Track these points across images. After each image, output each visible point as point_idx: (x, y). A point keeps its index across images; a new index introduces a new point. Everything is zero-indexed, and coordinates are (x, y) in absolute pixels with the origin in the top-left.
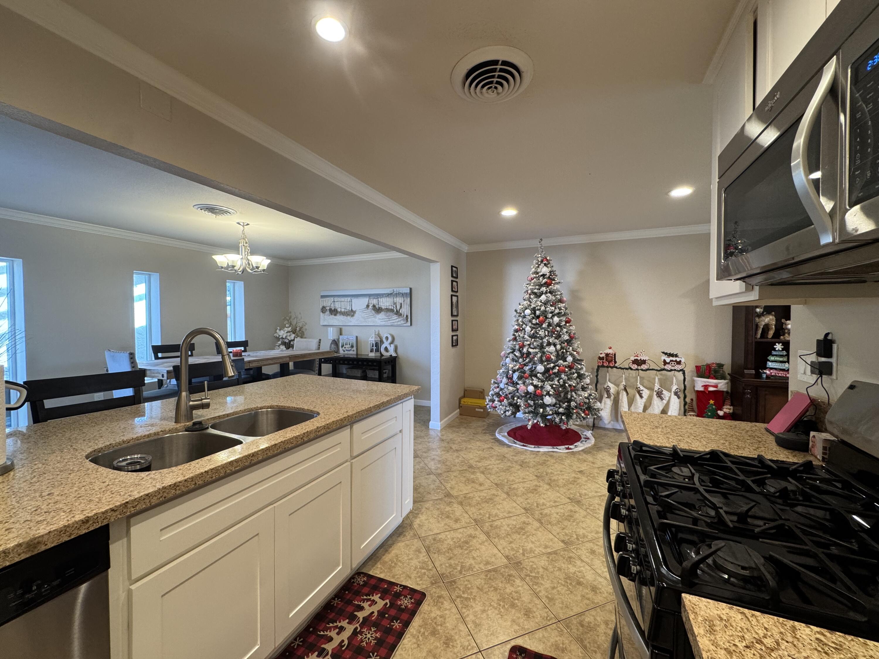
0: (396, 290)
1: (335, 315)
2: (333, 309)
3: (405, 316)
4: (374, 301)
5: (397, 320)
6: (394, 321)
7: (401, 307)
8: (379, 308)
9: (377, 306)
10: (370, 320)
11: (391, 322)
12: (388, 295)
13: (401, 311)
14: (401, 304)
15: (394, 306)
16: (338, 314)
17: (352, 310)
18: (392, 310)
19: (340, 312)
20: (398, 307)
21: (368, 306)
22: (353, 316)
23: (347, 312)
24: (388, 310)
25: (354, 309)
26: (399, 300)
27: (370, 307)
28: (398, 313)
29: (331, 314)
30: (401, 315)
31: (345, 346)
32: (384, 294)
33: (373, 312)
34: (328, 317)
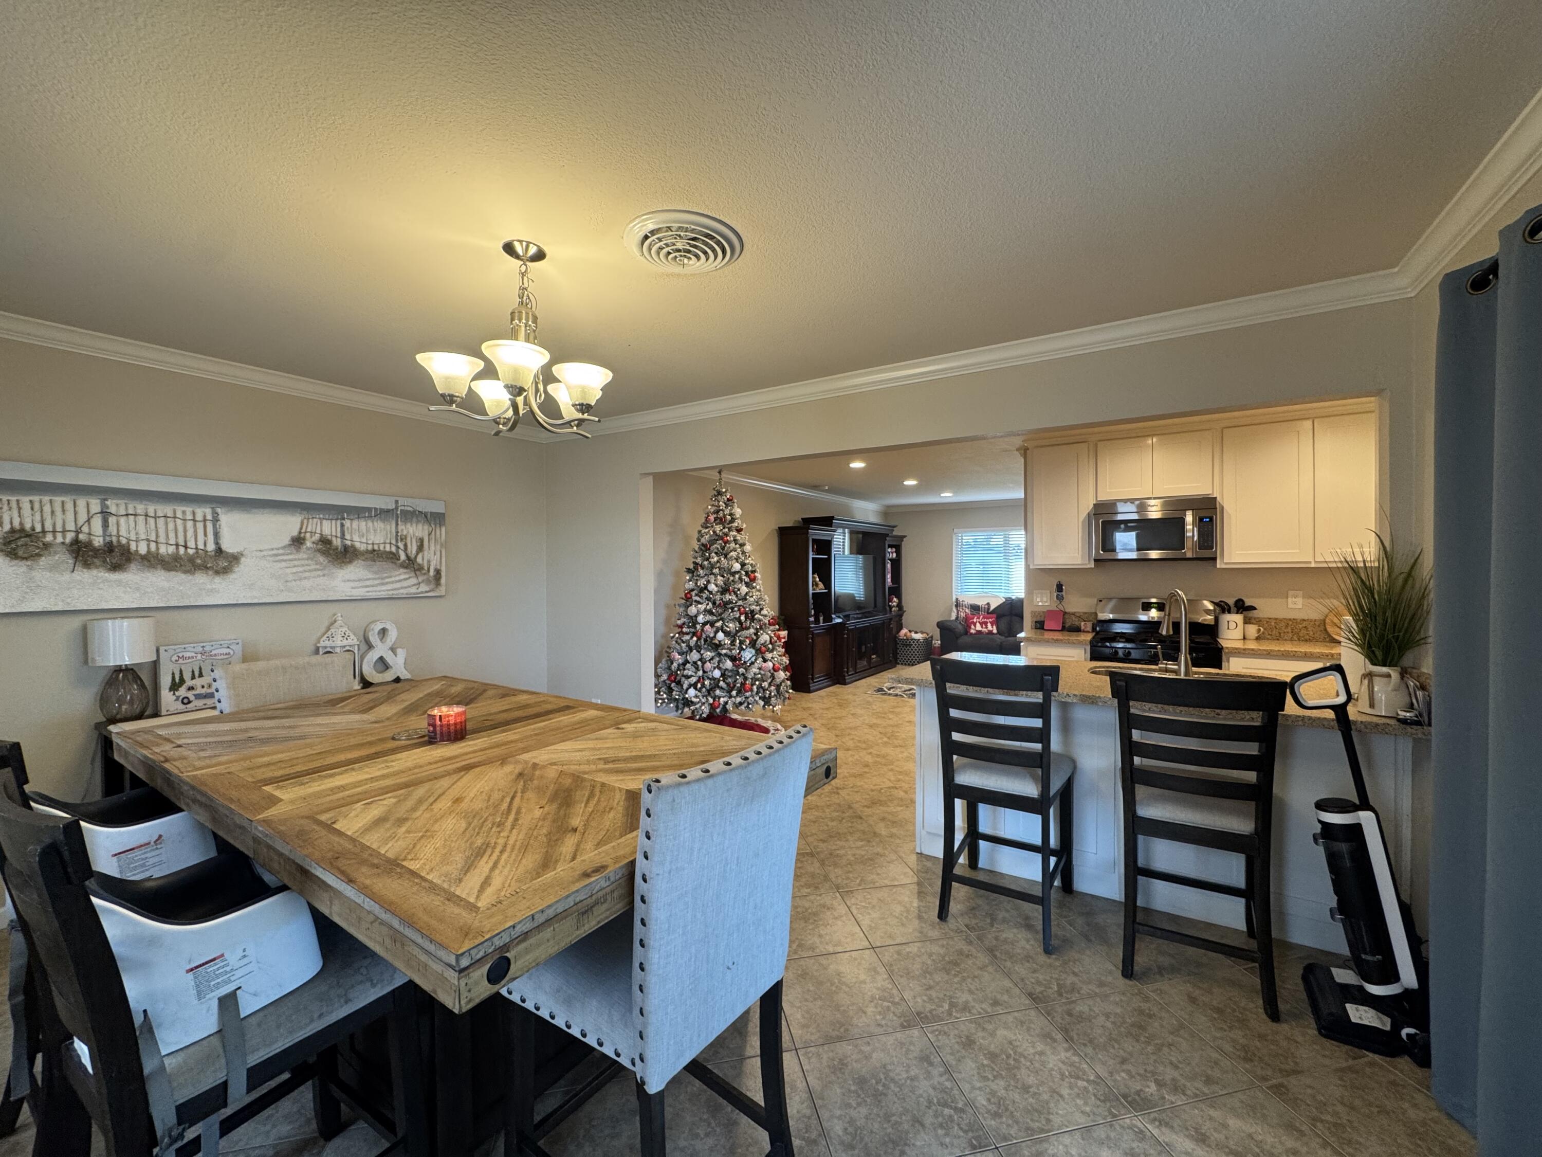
0: (407, 503)
1: (115, 568)
2: (98, 542)
3: (432, 573)
4: (329, 528)
5: (405, 584)
6: (398, 585)
7: (420, 548)
8: (346, 549)
9: (337, 542)
10: (306, 584)
11: (389, 587)
12: (382, 514)
13: (419, 560)
14: (421, 542)
15: (401, 545)
16: (133, 566)
17: (219, 551)
18: (392, 557)
19: (144, 558)
20: (413, 549)
21: (298, 541)
22: (225, 571)
23: (191, 560)
24: (375, 555)
25: (228, 546)
26: (414, 530)
27: (309, 544)
28: (411, 565)
29: (87, 565)
30: (421, 568)
31: (189, 683)
32: (369, 509)
33: (321, 559)
34: (67, 576)
